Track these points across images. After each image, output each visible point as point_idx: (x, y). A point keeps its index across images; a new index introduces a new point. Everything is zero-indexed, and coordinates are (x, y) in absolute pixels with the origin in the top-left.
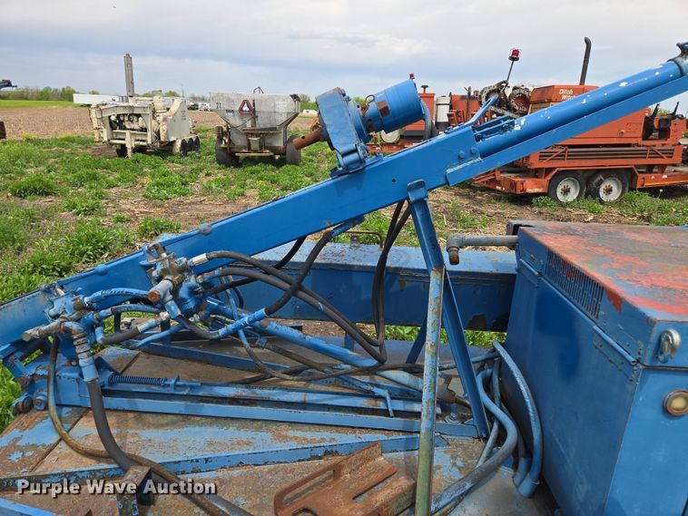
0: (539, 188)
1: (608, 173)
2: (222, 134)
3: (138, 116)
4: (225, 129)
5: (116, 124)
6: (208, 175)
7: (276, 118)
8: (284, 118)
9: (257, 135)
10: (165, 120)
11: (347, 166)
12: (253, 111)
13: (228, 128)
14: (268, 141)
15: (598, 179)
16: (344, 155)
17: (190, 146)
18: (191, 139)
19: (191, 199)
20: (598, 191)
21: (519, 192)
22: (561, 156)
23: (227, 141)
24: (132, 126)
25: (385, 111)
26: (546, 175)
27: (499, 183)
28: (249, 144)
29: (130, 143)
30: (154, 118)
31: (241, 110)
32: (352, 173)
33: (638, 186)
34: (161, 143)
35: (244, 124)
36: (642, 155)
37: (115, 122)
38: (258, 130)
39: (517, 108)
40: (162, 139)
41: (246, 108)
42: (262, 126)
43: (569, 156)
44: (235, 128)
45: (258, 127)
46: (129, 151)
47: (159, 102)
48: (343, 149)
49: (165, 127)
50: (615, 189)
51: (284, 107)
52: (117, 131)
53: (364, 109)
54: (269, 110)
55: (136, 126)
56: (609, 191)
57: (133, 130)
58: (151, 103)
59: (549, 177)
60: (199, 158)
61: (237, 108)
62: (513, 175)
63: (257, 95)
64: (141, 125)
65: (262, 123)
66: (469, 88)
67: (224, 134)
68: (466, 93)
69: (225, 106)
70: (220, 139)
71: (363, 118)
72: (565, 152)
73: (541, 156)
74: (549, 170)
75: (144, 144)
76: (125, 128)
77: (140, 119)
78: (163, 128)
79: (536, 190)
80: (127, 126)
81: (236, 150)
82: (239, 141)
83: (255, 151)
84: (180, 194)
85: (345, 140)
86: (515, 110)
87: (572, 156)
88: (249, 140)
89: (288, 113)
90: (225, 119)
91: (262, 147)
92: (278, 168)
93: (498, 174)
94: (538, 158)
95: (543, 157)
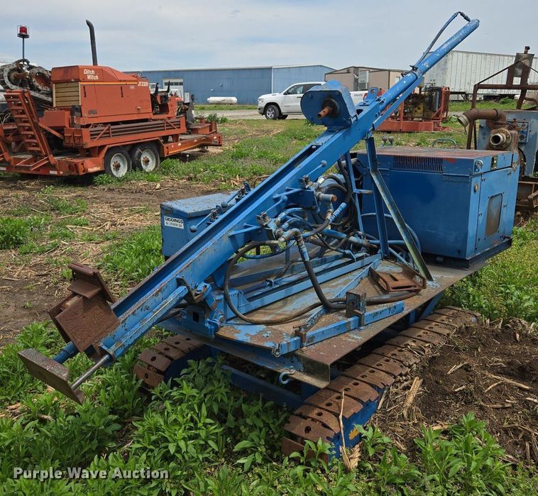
0: (98, 167)
1: (144, 146)
15: (137, 152)
20: (140, 163)
21: (82, 173)
26: (100, 154)
27: (53, 167)
33: (166, 155)
39: (40, 87)
43: (112, 133)
50: (151, 159)
56: (147, 162)
59: (103, 155)
72: (108, 129)
73: (91, 135)
74: (102, 147)
79: (96, 169)
86: (39, 90)
87: (116, 133)
93: (51, 156)
94: (90, 137)
95: (93, 135)
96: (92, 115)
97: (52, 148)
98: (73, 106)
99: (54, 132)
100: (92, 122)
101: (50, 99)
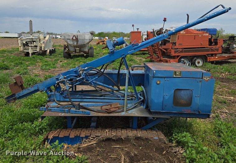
0: (175, 62)
1: (198, 57)
2: (65, 47)
3: (34, 41)
4: (67, 45)
5: (26, 45)
6: (61, 61)
7: (85, 41)
8: (88, 41)
9: (78, 47)
10: (44, 43)
11: (111, 52)
12: (77, 39)
13: (68, 45)
14: (82, 49)
15: (195, 59)
16: (111, 50)
17: (52, 52)
18: (53, 49)
19: (57, 69)
20: (195, 63)
22: (182, 52)
23: (67, 49)
24: (31, 45)
25: (117, 43)
26: (177, 58)
27: (162, 61)
28: (76, 50)
29: (30, 51)
30: (40, 42)
31: (73, 39)
32: (112, 53)
33: (208, 61)
34: (42, 51)
35: (74, 43)
36: (208, 51)
37: (25, 44)
38: (79, 45)
40: (42, 50)
41: (74, 38)
42: (80, 44)
44: (70, 45)
45: (78, 44)
46: (30, 54)
47: (42, 37)
48: (110, 49)
49: (44, 45)
50: (201, 62)
51: (88, 37)
52: (26, 47)
53: (114, 42)
54: (82, 38)
55: (33, 45)
56: (199, 63)
57: (32, 46)
58: (39, 37)
59: (178, 59)
60: (56, 56)
61: (71, 38)
62: (166, 58)
63: (78, 34)
64: (35, 44)
65: (80, 43)
66: (153, 29)
67: (66, 47)
68: (152, 31)
69: (67, 37)
70: (65, 49)
71: (114, 44)
72: (183, 50)
74: (178, 56)
75: (36, 51)
76: (29, 46)
77: (35, 42)
78: (43, 45)
80: (30, 45)
81: (70, 53)
82: (72, 49)
83: (78, 53)
84: (54, 68)
85: (111, 47)
87: (185, 52)
88: (76, 49)
89: (89, 39)
90: (66, 42)
91: (80, 51)
92: (86, 59)
93: (162, 58)
94: (174, 52)
95: (175, 52)
96: (180, 45)
97: (162, 55)
98: (173, 42)
99: (164, 50)
100: (179, 47)
101: (169, 40)
